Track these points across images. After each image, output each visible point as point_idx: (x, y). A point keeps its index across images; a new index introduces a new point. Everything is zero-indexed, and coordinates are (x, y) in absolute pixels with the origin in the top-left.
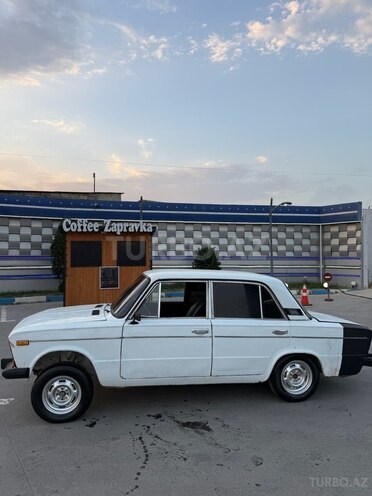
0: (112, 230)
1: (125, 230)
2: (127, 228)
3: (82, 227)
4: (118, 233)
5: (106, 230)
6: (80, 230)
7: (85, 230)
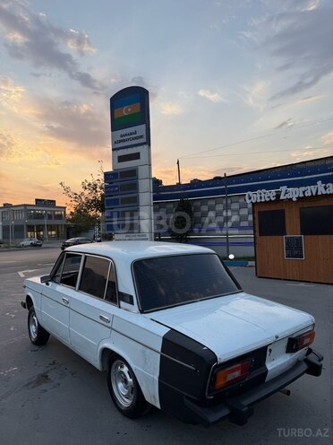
0: (288, 196)
1: (301, 195)
2: (304, 192)
3: (261, 198)
4: (294, 199)
5: (282, 197)
6: (259, 201)
7: (263, 200)
